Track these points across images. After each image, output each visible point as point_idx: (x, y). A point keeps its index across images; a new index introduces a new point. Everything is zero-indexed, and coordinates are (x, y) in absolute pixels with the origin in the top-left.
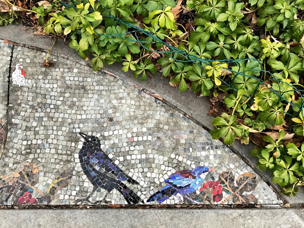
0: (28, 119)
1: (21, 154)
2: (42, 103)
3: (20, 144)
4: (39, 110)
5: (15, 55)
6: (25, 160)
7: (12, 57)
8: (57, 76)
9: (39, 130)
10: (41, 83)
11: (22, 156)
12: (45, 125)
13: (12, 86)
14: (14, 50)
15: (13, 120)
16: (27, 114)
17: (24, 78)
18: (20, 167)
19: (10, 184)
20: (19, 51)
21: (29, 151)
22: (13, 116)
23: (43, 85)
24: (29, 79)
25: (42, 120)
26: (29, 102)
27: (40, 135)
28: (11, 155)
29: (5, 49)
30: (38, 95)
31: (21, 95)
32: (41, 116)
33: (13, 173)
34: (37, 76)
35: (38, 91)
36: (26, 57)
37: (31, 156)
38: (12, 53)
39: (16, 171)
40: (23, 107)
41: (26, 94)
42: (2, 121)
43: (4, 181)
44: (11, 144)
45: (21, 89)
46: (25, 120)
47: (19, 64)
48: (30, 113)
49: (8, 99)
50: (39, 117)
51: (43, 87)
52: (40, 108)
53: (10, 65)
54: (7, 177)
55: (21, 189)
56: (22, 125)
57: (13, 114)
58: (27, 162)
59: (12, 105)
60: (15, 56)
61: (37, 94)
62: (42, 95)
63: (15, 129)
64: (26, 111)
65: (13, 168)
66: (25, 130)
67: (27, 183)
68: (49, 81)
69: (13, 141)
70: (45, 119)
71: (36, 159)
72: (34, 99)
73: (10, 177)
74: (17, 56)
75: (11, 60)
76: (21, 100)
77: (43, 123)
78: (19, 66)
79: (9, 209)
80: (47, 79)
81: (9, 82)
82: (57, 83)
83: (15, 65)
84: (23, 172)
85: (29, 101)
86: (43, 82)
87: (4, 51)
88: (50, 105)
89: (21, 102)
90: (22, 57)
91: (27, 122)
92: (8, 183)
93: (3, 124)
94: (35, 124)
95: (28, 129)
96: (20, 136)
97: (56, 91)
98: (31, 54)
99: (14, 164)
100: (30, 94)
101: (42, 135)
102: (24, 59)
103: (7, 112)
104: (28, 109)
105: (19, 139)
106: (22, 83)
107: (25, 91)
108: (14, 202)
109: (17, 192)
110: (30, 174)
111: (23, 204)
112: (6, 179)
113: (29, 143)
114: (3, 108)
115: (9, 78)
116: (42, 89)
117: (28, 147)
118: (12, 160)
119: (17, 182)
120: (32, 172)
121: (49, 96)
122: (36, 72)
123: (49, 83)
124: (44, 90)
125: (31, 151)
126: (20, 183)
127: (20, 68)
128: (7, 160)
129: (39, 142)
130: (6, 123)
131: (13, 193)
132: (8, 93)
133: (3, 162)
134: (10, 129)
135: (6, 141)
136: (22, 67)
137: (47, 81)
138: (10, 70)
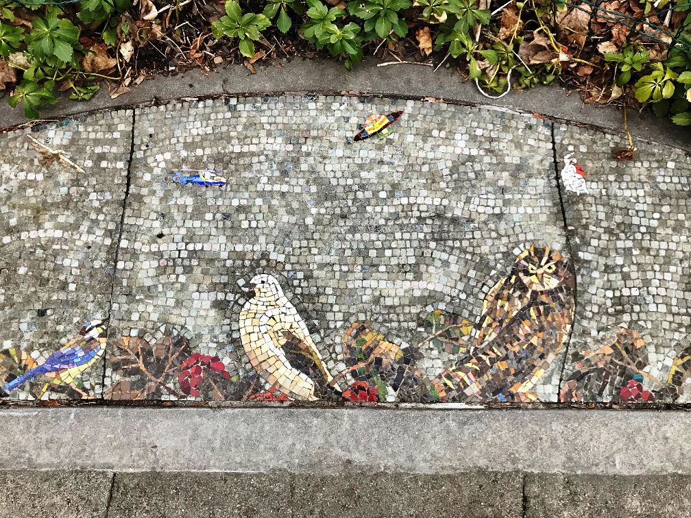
0: (606, 251)
1: (607, 313)
2: (625, 224)
3: (602, 296)
4: (622, 236)
5: (558, 139)
6: (616, 324)
7: (553, 142)
8: (639, 175)
9: (630, 272)
10: (614, 189)
11: (610, 317)
12: (639, 262)
13: (566, 194)
14: (555, 131)
15: (581, 254)
16: (603, 244)
17: (583, 180)
18: (612, 336)
19: (601, 366)
20: (565, 132)
21: (620, 308)
22: (578, 248)
23: (619, 193)
24: (592, 181)
25: (631, 254)
26: (602, 222)
27: (633, 280)
28: (590, 315)
29: (540, 129)
30: (615, 209)
31: (585, 210)
32: (627, 246)
33: (601, 346)
34: (605, 176)
35: (613, 202)
36: (577, 143)
37: (626, 317)
38: (552, 135)
39: (606, 343)
40: (593, 232)
41: (594, 208)
42: (562, 257)
43: (588, 360)
44: (586, 296)
45: (582, 199)
46: (601, 254)
47: (569, 156)
48: (607, 241)
49: (565, 220)
50: (624, 249)
51: (619, 194)
52: (623, 232)
53: (555, 157)
54: (593, 354)
55: (621, 375)
56: (598, 262)
57: (578, 243)
58: (622, 327)
59: (573, 228)
60: (559, 141)
61: (612, 208)
62: (621, 209)
63: (588, 269)
64: (599, 239)
65: (599, 338)
66: (605, 271)
67: (629, 364)
68: (627, 185)
69: (589, 291)
70: (635, 252)
71: (636, 322)
72: (609, 217)
73: (597, 352)
74: (562, 141)
75: (554, 148)
76: (587, 219)
77: (634, 259)
78: (571, 159)
79: (605, 408)
80: (623, 181)
81: (558, 186)
82: (643, 188)
83: (563, 158)
84: (617, 344)
85: (601, 220)
86: (618, 186)
87: (539, 133)
88: (639, 226)
89: (587, 223)
90: (572, 142)
91: (606, 257)
92: (596, 364)
93: (565, 261)
94: (620, 261)
95: (608, 269)
96: (599, 283)
97: (645, 203)
98: (586, 136)
99: (599, 332)
100: (601, 208)
101: (638, 281)
102: (575, 146)
103: (568, 240)
104: (602, 235)
105: (598, 288)
106: (581, 188)
107: (590, 202)
108: (614, 396)
109: (615, 379)
110: (630, 348)
111: (630, 400)
112: (590, 356)
113: (618, 294)
114: (559, 233)
115: (558, 181)
116: (619, 198)
117: (617, 301)
118: (594, 324)
119: (612, 362)
120: (633, 344)
121: (634, 212)
122: (602, 169)
123: (628, 188)
124: (623, 200)
125: (623, 308)
126: (618, 364)
127: (571, 162)
128: (585, 323)
129: (635, 292)
130: (570, 260)
131: (609, 381)
132: (562, 206)
133: (580, 327)
134: (579, 269)
135: (576, 290)
136: (575, 161)
137: (624, 185)
138: (556, 166)
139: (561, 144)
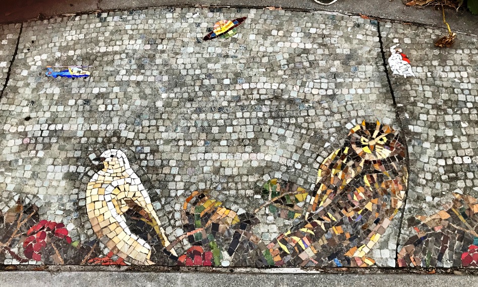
0: (435, 124)
1: (441, 180)
2: (451, 101)
3: (435, 164)
4: (450, 111)
5: (384, 34)
6: (450, 190)
7: (380, 37)
8: (462, 60)
9: (460, 142)
10: (439, 71)
11: (444, 184)
12: (468, 133)
13: (394, 77)
14: (381, 28)
15: (411, 127)
16: (432, 117)
17: (409, 65)
18: (448, 201)
19: (438, 230)
20: (390, 28)
21: (452, 175)
22: (408, 122)
23: (444, 75)
24: (417, 66)
25: (460, 127)
26: (429, 100)
27: (464, 149)
28: (424, 182)
29: (367, 27)
30: (440, 88)
31: (412, 90)
32: (455, 120)
33: (437, 211)
34: (429, 62)
35: (438, 82)
36: (402, 36)
37: (460, 184)
38: (379, 31)
39: (441, 208)
40: (422, 108)
41: (420, 88)
42: (393, 130)
43: (424, 225)
44: (419, 165)
45: (408, 81)
46: (430, 127)
47: (395, 46)
48: (436, 115)
49: (394, 98)
50: (453, 122)
51: (443, 76)
52: (450, 107)
53: (381, 48)
54: (429, 219)
55: (460, 239)
56: (428, 134)
57: (408, 117)
58: (457, 193)
59: (402, 105)
60: (385, 36)
61: (438, 88)
62: (446, 88)
63: (419, 141)
64: (428, 113)
65: (435, 204)
66: (436, 142)
67: (467, 228)
68: (451, 69)
69: (421, 159)
70: (463, 125)
71: (471, 188)
72: (435, 96)
73: (434, 217)
74: (387, 35)
75: (380, 41)
76: (414, 97)
77: (463, 130)
78: (397, 49)
79: (447, 273)
80: (446, 65)
81: (386, 71)
82: (466, 70)
83: (389, 48)
84: (453, 210)
85: (428, 98)
86: (442, 70)
87: (367, 30)
88: (465, 102)
89: (415, 100)
90: (396, 36)
91: (436, 130)
92: (433, 229)
93: (396, 134)
94: (449, 133)
95: (438, 140)
96: (430, 152)
97: (469, 82)
98: (409, 31)
99: (433, 197)
100: (427, 88)
101: (469, 150)
102: (400, 39)
103: (397, 115)
104: (430, 111)
105: (429, 157)
106: (407, 72)
107: (417, 83)
108: (454, 261)
109: (454, 244)
110: (467, 213)
111: (471, 265)
112: (427, 221)
113: (450, 162)
114: (389, 110)
115: (385, 67)
116: (443, 79)
117: (449, 168)
118: (428, 190)
119: (449, 227)
120: (469, 209)
121: (459, 90)
122: (426, 56)
123: (451, 71)
124: (448, 81)
125: (457, 175)
126: (456, 229)
127: (397, 51)
128: (419, 189)
129: (467, 161)
130: (401, 132)
131: (448, 245)
132: (390, 87)
133: (415, 193)
134: (410, 141)
135: (408, 159)
136: (400, 50)
137: (448, 69)
138: (383, 56)
139: (387, 38)
